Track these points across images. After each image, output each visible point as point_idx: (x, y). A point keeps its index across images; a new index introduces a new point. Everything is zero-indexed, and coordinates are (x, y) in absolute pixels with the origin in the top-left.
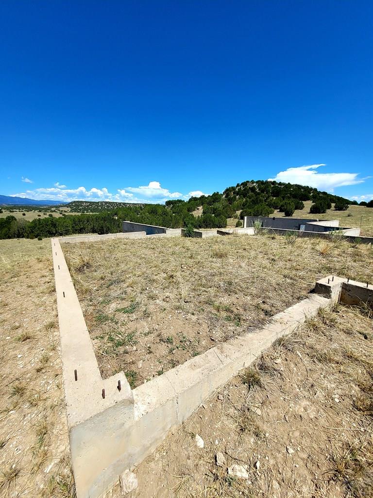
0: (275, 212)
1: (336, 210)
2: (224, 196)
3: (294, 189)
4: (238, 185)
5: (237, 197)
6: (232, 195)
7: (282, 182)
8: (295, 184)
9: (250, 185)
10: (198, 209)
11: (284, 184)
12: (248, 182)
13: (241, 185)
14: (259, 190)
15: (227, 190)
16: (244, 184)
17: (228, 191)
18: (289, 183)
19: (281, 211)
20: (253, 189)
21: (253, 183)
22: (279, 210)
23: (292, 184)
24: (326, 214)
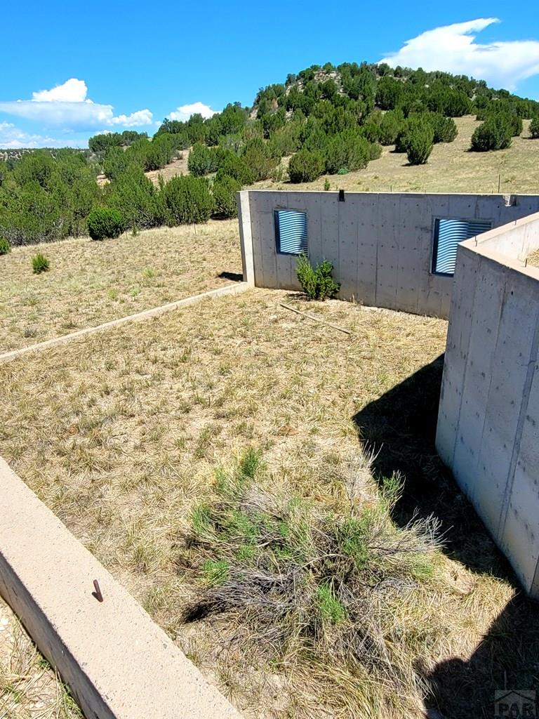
0: (384, 154)
1: (533, 137)
2: (253, 115)
3: (432, 86)
4: (290, 80)
5: (288, 115)
6: (274, 108)
7: (404, 67)
8: (434, 70)
9: (320, 79)
10: (179, 158)
11: (407, 72)
12: (315, 68)
13: (299, 78)
14: (345, 91)
15: (262, 95)
16: (306, 76)
17: (263, 99)
18: (420, 69)
19: (399, 149)
20: (328, 92)
21: (329, 72)
22: (393, 147)
23: (427, 70)
24: (510, 150)
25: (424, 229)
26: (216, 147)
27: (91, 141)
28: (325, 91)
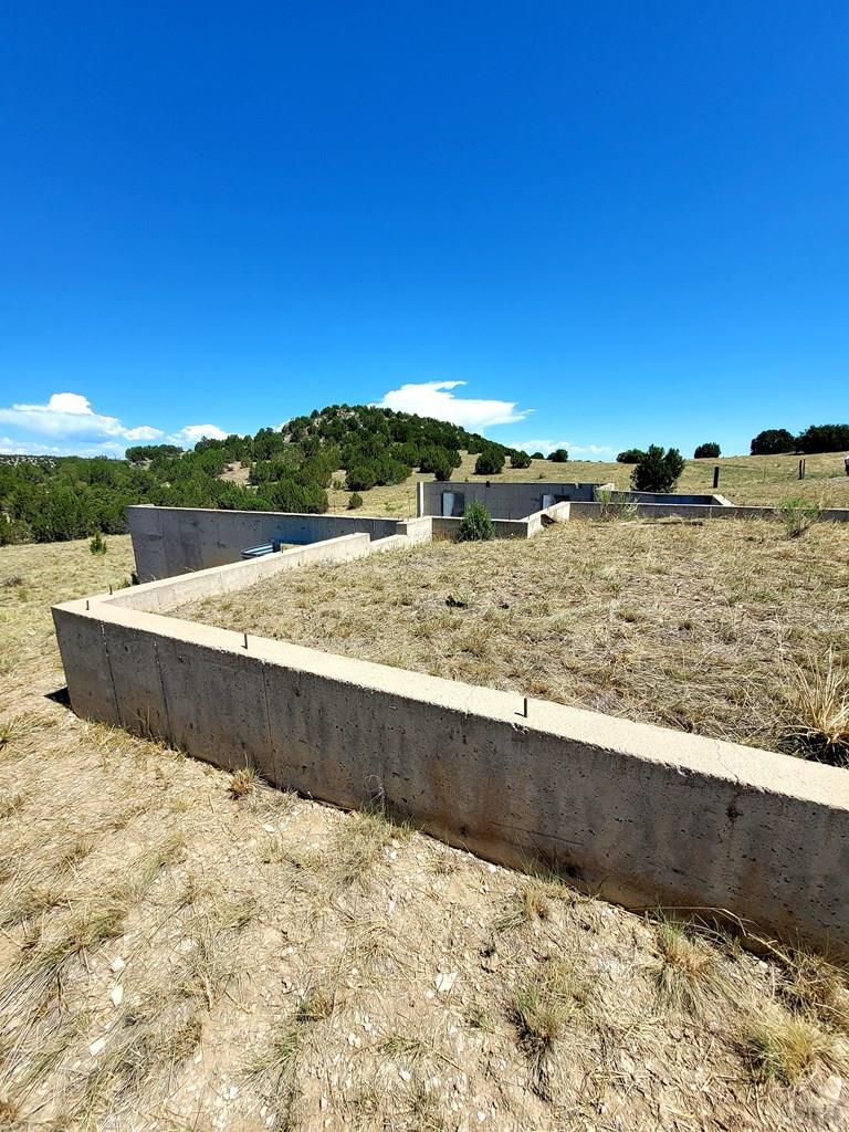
0: (414, 473)
1: (513, 467)
2: (287, 439)
3: (426, 427)
4: (315, 414)
5: (321, 441)
6: (306, 436)
7: (403, 412)
8: (426, 416)
9: (343, 416)
10: (231, 470)
11: (406, 416)
12: (336, 407)
13: (322, 413)
14: (365, 426)
15: (292, 424)
16: (331, 412)
17: (294, 427)
18: (415, 415)
19: (424, 470)
20: (352, 425)
21: (348, 411)
22: (418, 469)
23: (421, 416)
24: (501, 475)
25: (536, 500)
26: (268, 462)
27: (128, 452)
28: (350, 425)
